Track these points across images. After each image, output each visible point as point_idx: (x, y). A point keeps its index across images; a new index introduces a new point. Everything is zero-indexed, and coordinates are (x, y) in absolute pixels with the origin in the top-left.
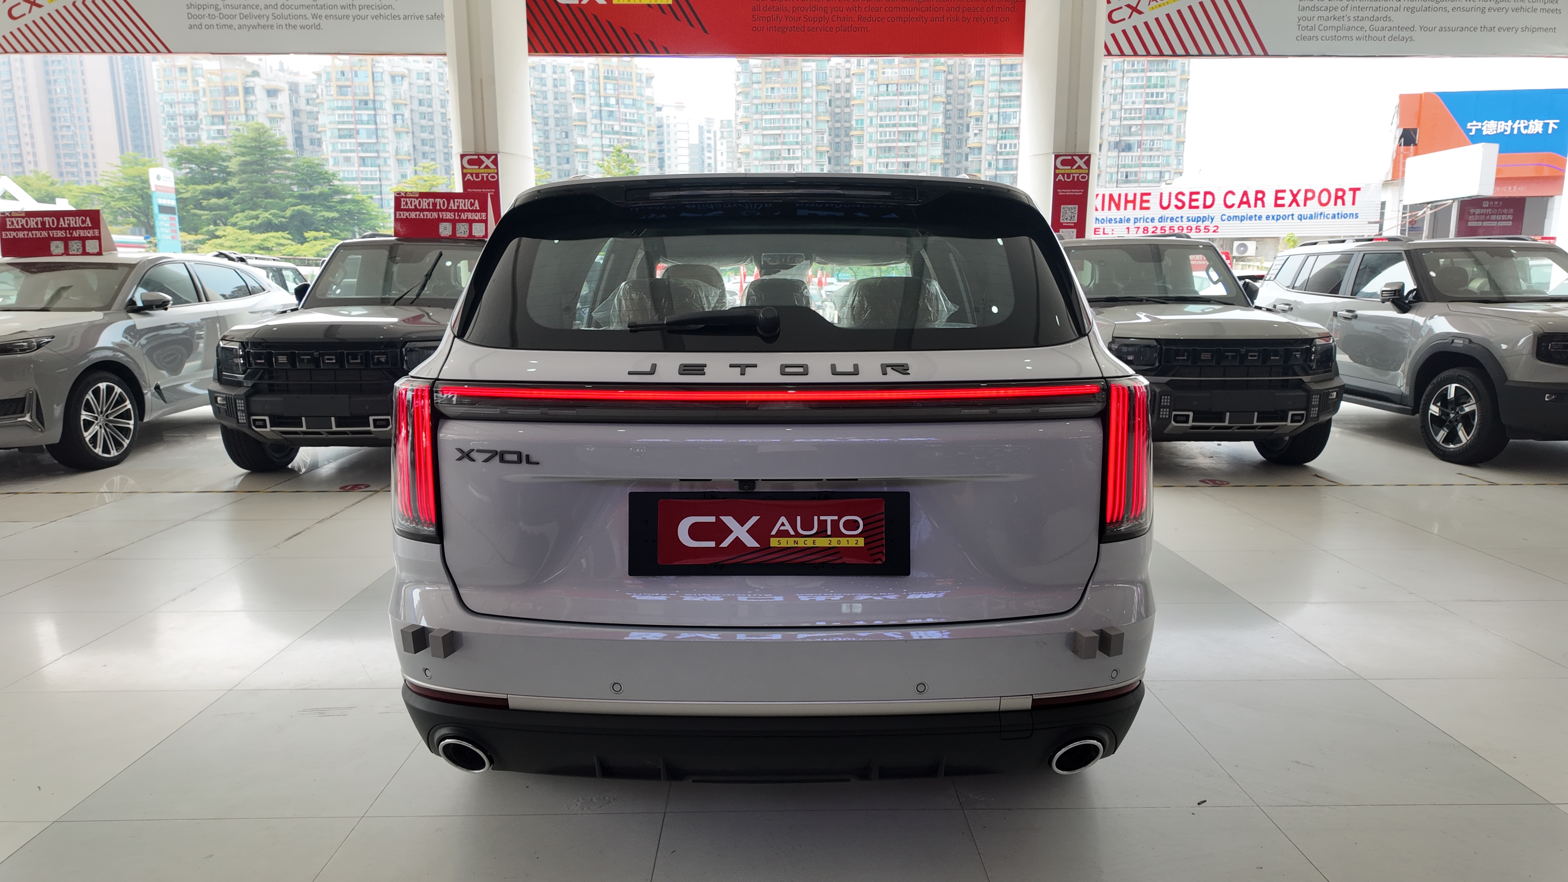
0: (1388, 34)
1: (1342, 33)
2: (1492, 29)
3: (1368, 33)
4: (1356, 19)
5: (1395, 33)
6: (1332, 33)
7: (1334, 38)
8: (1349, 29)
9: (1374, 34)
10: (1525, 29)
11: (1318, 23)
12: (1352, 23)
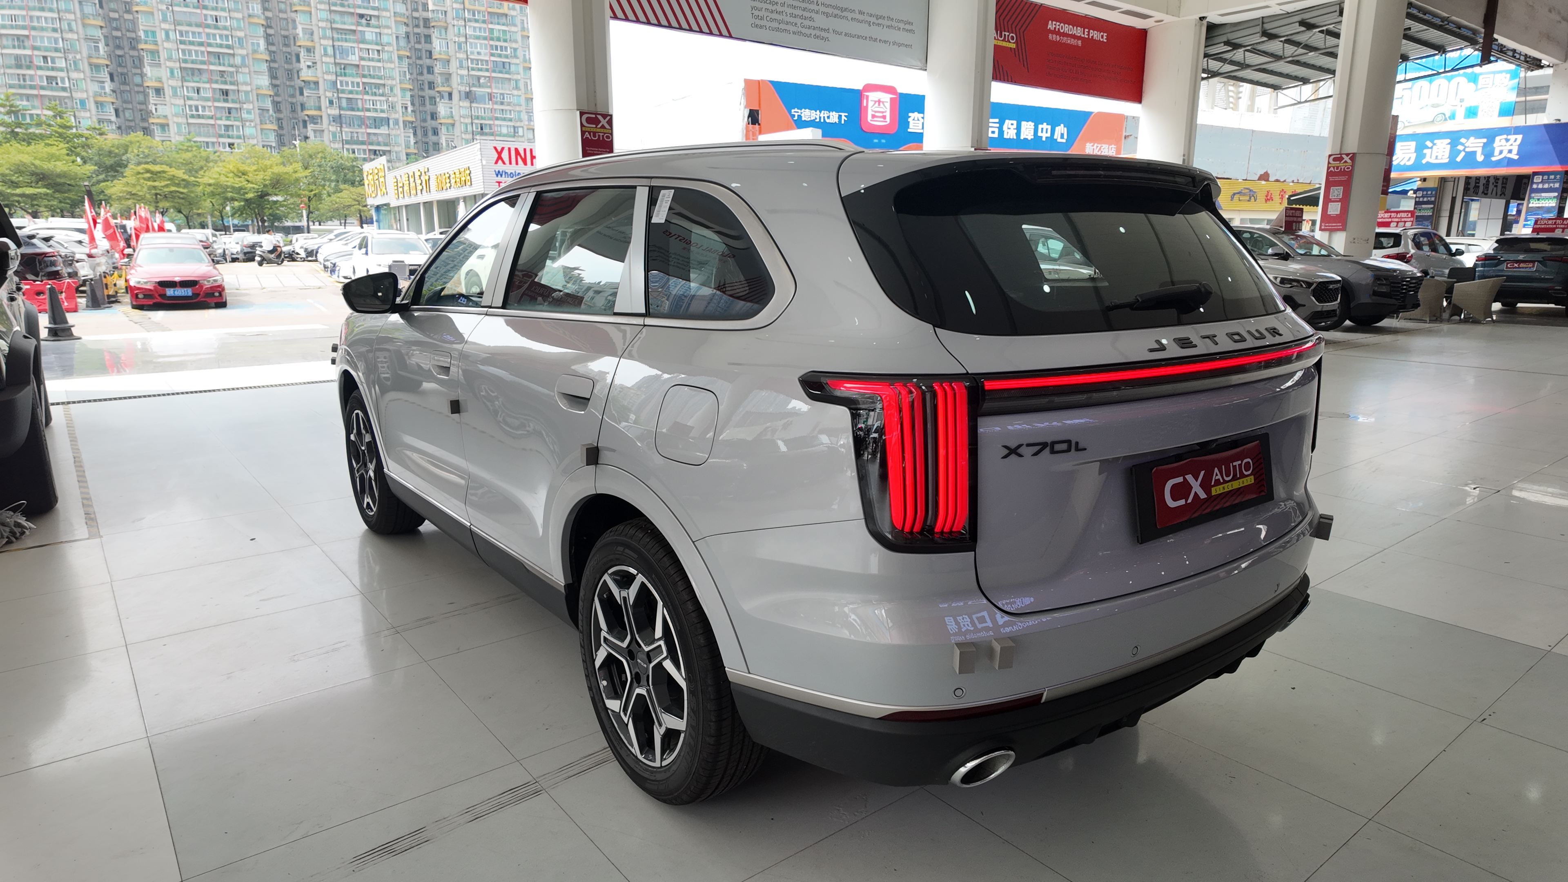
0: (813, 32)
1: (783, 26)
2: (875, 40)
3: (800, 29)
4: (791, 15)
5: (818, 33)
6: (775, 25)
7: (778, 29)
8: (787, 23)
9: (804, 31)
10: (894, 43)
11: (766, 14)
12: (789, 19)
